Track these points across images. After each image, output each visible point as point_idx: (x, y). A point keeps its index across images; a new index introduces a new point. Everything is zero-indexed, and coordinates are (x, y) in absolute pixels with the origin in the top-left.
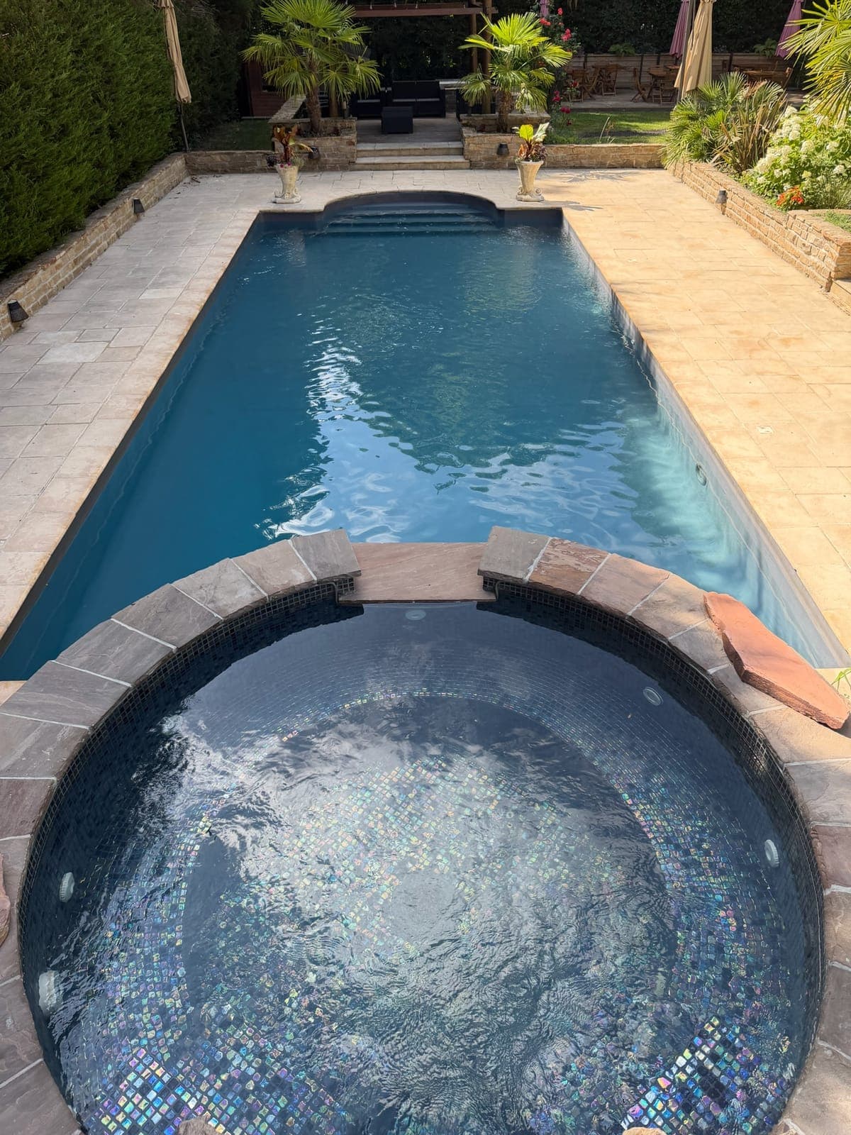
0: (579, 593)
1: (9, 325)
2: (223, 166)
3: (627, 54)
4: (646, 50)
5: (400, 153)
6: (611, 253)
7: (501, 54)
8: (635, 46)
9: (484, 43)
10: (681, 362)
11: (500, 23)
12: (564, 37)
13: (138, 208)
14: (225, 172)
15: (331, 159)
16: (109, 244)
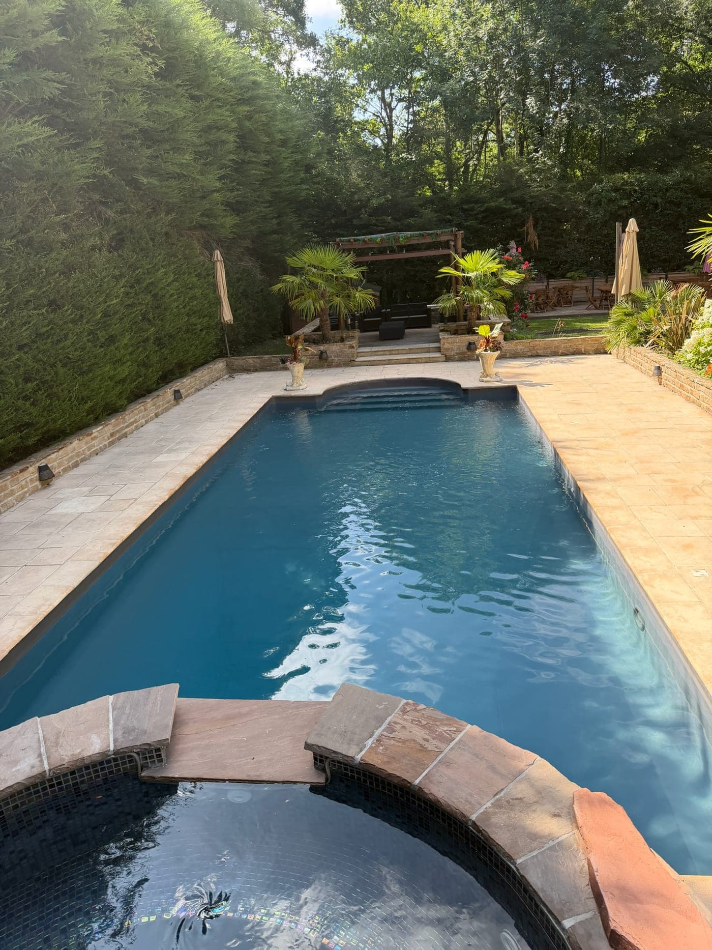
0: (417, 782)
1: (38, 483)
2: (254, 366)
3: (581, 278)
4: (596, 275)
5: (391, 352)
6: (555, 417)
7: (468, 278)
8: (587, 272)
9: (453, 272)
10: (614, 508)
11: (466, 258)
12: (524, 267)
13: (178, 396)
14: (256, 371)
15: (336, 359)
16: (146, 422)
